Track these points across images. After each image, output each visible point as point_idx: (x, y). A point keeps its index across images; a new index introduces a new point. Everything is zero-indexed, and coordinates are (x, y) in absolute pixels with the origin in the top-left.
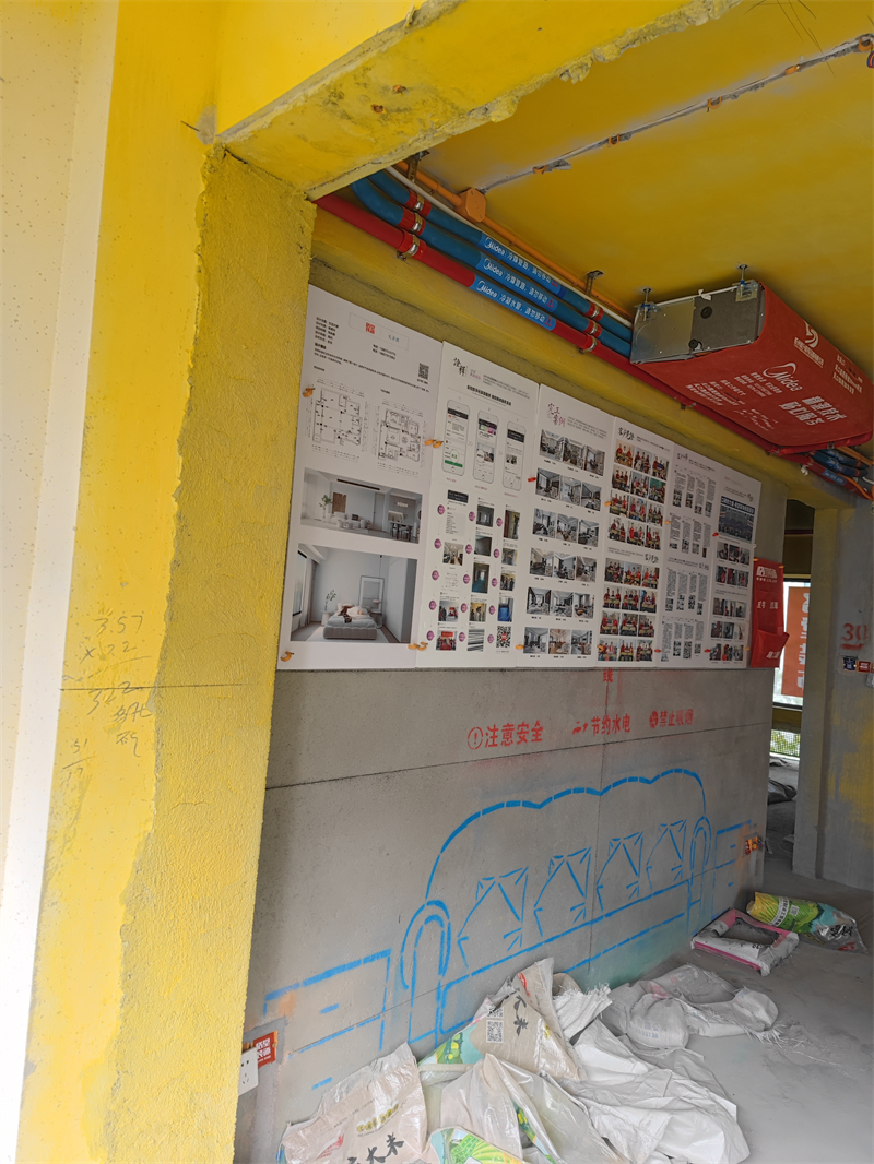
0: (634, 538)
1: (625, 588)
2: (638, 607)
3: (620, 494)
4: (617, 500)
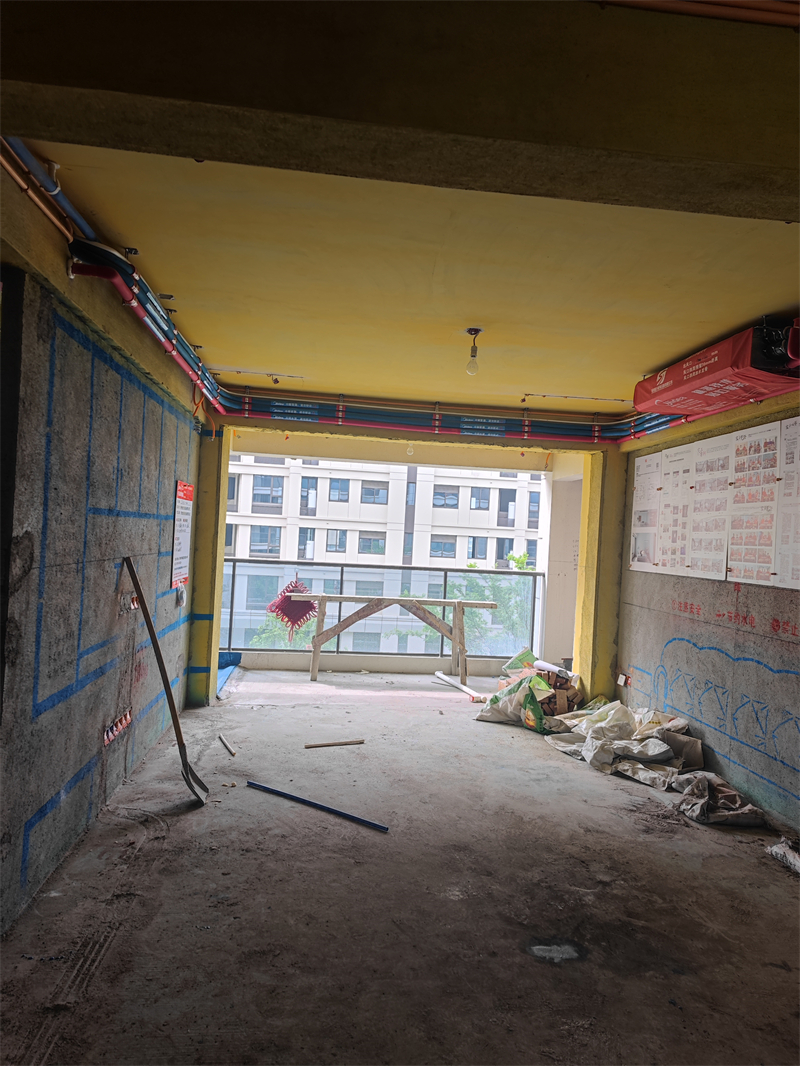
0: (752, 498)
1: (745, 532)
2: (757, 543)
3: (740, 475)
4: (738, 480)
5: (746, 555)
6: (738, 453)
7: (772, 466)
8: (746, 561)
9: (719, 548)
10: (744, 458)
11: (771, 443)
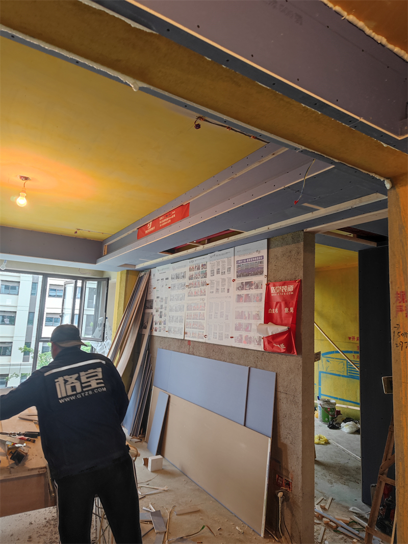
0: (196, 294)
1: (193, 312)
2: (198, 318)
3: (191, 281)
4: (190, 284)
5: (193, 325)
6: (190, 270)
7: (205, 277)
8: (193, 328)
9: (181, 321)
10: (193, 273)
11: (205, 265)
